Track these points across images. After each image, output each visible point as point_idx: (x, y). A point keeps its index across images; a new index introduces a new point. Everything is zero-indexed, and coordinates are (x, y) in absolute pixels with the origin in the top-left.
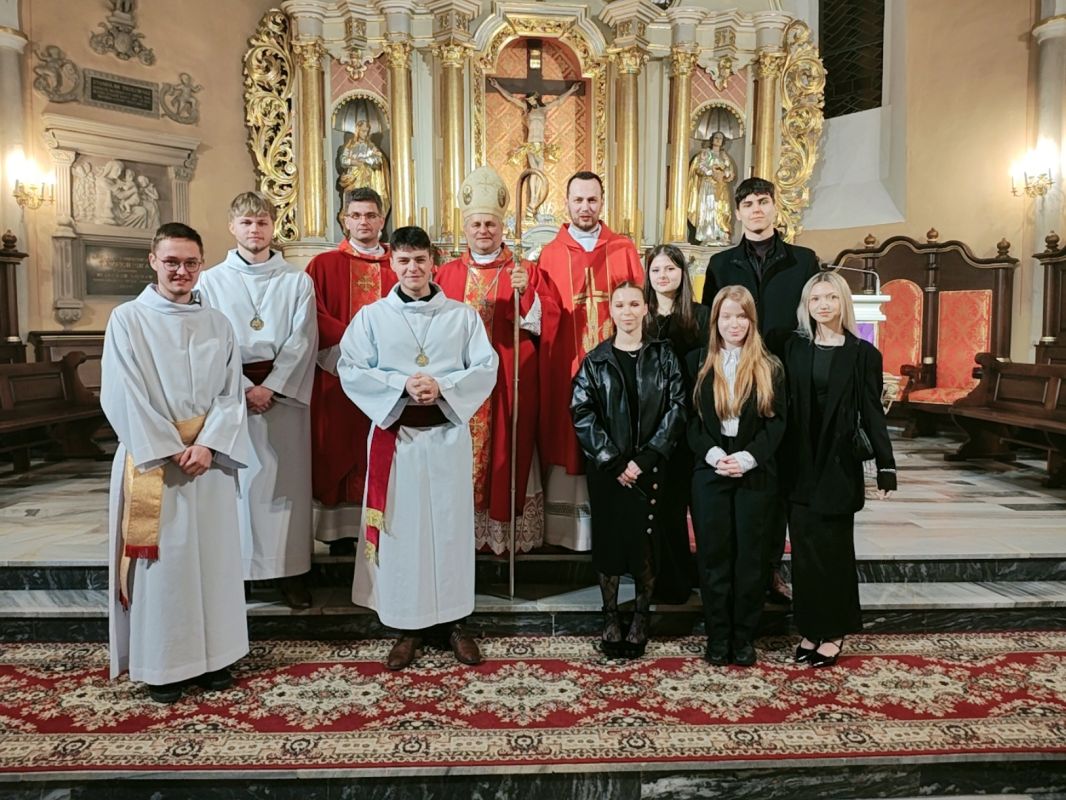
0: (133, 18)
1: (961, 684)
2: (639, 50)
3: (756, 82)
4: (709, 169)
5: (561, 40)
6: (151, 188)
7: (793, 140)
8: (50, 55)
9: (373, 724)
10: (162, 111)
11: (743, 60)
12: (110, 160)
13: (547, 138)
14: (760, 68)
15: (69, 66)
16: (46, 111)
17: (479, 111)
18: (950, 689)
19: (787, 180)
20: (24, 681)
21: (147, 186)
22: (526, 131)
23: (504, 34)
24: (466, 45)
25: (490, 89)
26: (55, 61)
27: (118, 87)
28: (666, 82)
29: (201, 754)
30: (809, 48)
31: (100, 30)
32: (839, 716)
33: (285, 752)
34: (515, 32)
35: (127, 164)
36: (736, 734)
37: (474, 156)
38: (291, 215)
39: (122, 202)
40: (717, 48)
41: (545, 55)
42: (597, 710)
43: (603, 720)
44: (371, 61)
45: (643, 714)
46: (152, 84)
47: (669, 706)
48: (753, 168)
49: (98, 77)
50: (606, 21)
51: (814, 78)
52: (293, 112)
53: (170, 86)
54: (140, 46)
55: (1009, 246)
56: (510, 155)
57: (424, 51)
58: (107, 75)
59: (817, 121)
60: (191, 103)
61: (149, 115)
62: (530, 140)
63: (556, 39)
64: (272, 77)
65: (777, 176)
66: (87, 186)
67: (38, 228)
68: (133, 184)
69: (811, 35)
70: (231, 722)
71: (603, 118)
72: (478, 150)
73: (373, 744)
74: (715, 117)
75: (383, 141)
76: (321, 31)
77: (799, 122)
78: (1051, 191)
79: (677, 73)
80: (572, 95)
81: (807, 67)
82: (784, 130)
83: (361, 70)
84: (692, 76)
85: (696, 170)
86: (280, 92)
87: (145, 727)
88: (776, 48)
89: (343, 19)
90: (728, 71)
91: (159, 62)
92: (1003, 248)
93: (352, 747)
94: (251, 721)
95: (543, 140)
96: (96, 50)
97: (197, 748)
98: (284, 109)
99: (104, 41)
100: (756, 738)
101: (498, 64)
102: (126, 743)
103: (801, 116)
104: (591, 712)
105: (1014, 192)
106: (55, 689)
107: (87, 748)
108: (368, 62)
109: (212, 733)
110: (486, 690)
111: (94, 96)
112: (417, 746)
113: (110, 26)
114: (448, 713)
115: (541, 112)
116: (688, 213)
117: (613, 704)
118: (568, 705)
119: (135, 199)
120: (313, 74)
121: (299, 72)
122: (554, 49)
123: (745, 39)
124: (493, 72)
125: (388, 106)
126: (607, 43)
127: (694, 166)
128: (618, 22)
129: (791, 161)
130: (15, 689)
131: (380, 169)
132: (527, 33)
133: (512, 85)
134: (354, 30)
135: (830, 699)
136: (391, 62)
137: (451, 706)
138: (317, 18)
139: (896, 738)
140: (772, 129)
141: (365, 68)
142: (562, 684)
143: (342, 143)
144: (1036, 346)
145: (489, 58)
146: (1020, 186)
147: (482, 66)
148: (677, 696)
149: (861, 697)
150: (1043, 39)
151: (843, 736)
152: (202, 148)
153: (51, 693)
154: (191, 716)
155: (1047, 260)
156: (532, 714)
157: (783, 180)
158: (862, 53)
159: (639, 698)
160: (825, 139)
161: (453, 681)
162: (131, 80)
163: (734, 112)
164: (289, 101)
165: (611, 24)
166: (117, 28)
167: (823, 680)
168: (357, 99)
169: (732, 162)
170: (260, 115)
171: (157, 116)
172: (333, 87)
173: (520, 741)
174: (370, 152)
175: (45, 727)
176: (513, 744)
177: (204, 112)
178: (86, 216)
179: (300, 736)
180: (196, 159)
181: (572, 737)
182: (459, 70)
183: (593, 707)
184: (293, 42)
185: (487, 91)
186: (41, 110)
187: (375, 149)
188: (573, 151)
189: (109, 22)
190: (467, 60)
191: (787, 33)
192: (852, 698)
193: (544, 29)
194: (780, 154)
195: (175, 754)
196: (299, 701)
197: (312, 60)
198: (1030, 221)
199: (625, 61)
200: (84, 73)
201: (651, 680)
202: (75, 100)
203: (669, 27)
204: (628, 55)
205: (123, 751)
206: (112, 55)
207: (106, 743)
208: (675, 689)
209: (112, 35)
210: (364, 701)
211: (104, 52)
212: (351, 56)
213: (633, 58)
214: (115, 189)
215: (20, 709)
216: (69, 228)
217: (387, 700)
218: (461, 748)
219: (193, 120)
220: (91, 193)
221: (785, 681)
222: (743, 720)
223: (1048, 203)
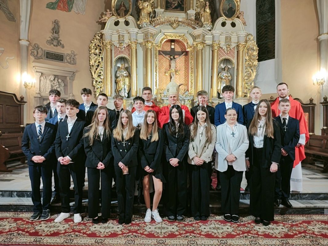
0: (58, 35)
1: (287, 229)
2: (203, 43)
3: (237, 52)
4: (224, 77)
5: (180, 40)
6: (62, 83)
7: (249, 68)
8: (35, 46)
9: (120, 236)
10: (66, 61)
11: (233, 45)
12: (51, 75)
13: (176, 68)
14: (238, 48)
15: (40, 49)
16: (34, 62)
17: (156, 60)
18: (284, 230)
19: (247, 80)
20: (25, 222)
21: (61, 82)
22: (170, 66)
23: (164, 38)
24: (153, 42)
25: (160, 54)
26: (36, 48)
27: (54, 55)
28: (211, 52)
29: (73, 242)
30: (253, 42)
31: (50, 39)
32: (250, 237)
33: (96, 242)
34: (167, 38)
35: (56, 76)
36: (221, 241)
37: (155, 73)
38: (102, 90)
39: (54, 87)
40: (226, 42)
41: (176, 44)
42: (182, 234)
43: (184, 236)
44: (126, 47)
45: (195, 235)
46: (63, 54)
47: (202, 233)
48: (237, 76)
49: (48, 52)
50: (193, 35)
51: (255, 50)
52: (103, 61)
53: (68, 54)
54: (60, 43)
55: (313, 100)
56: (165, 73)
57: (141, 44)
58: (51, 51)
59: (256, 63)
60: (74, 59)
61: (62, 62)
62: (171, 69)
63: (179, 40)
64: (97, 51)
65: (244, 79)
66: (44, 82)
67: (30, 94)
68: (57, 82)
69: (254, 38)
70: (81, 234)
71: (192, 62)
72: (156, 72)
73: (119, 241)
74: (225, 62)
75: (129, 69)
76: (111, 38)
77: (250, 63)
78: (325, 84)
79: (214, 49)
80: (183, 55)
81: (253, 47)
82: (246, 65)
83: (123, 49)
84: (218, 50)
85: (220, 77)
86: (99, 55)
87: (58, 235)
88: (243, 42)
89: (118, 35)
90: (229, 49)
91: (65, 48)
92: (311, 100)
93: (114, 242)
94: (87, 234)
95: (175, 68)
96: (48, 44)
97: (72, 241)
98: (101, 60)
99: (51, 42)
100: (226, 242)
101: (162, 47)
102: (53, 239)
103: (251, 61)
104: (180, 234)
105: (314, 84)
106: (34, 225)
107: (43, 240)
108: (125, 47)
109: (76, 237)
110: (151, 228)
111: (47, 57)
112: (132, 242)
113: (52, 38)
114: (141, 233)
115: (174, 60)
116: (218, 90)
117: (187, 232)
118: (174, 232)
119: (57, 86)
120: (109, 50)
121: (105, 50)
122: (178, 42)
123: (234, 39)
124: (161, 49)
125: (130, 59)
126: (194, 41)
127: (219, 76)
128: (197, 35)
129: (248, 74)
130: (23, 224)
131: (128, 77)
132: (171, 38)
133: (166, 53)
134: (121, 38)
135: (249, 232)
136: (131, 47)
137: (141, 232)
138: (110, 35)
139: (266, 243)
140: (242, 65)
141: (124, 49)
142: (173, 227)
143: (117, 70)
144: (321, 129)
145: (159, 45)
146: (315, 82)
147: (157, 48)
148: (205, 230)
149: (258, 232)
150: (321, 40)
151: (251, 242)
152: (77, 71)
153: (32, 225)
154: (70, 232)
155: (324, 104)
156: (164, 234)
157: (246, 80)
158: (269, 43)
159: (194, 231)
160: (258, 68)
161: (143, 225)
162: (58, 53)
163: (231, 60)
164: (102, 58)
165: (195, 35)
166: (54, 38)
167: (247, 227)
168: (121, 57)
169: (231, 75)
170: (93, 62)
171: (64, 63)
172: (115, 53)
173: (160, 241)
174: (125, 72)
175: (31, 234)
176: (158, 242)
177: (78, 61)
178: (43, 91)
179: (100, 238)
180: (75, 75)
181: (174, 240)
182: (151, 49)
183: (181, 233)
184: (103, 42)
185: (159, 55)
186: (32, 61)
187: (126, 71)
188: (184, 72)
189: (52, 36)
190: (153, 46)
191: (246, 37)
192: (255, 232)
193: (175, 37)
194: (245, 72)
195: (66, 242)
196: (100, 229)
197: (109, 47)
198: (319, 93)
199: (199, 46)
200: (44, 51)
201: (198, 226)
202: (42, 58)
203: (211, 36)
204: (199, 44)
205: (52, 241)
206: (52, 46)
207: (48, 239)
208: (205, 228)
209: (52, 40)
210: (118, 230)
211: (50, 45)
212: (120, 45)
213: (201, 45)
214: (52, 83)
215: (24, 229)
216: (39, 94)
217: (124, 230)
218: (144, 243)
219: (75, 64)
220: (45, 84)
221: (237, 227)
222: (223, 237)
223: (324, 87)
